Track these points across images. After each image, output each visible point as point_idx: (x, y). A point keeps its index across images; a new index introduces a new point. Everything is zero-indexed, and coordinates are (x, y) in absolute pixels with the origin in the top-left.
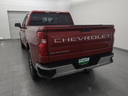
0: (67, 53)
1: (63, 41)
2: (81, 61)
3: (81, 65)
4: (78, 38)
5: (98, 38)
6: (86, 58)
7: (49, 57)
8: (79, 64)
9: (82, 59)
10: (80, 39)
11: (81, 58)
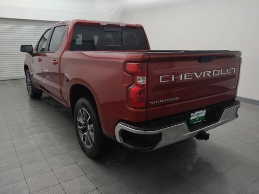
0: (176, 102)
1: (173, 80)
2: (194, 117)
3: (194, 123)
4: (195, 73)
5: (221, 74)
6: (201, 111)
7: (148, 109)
8: (191, 123)
9: (195, 113)
10: (197, 77)
11: (194, 111)
